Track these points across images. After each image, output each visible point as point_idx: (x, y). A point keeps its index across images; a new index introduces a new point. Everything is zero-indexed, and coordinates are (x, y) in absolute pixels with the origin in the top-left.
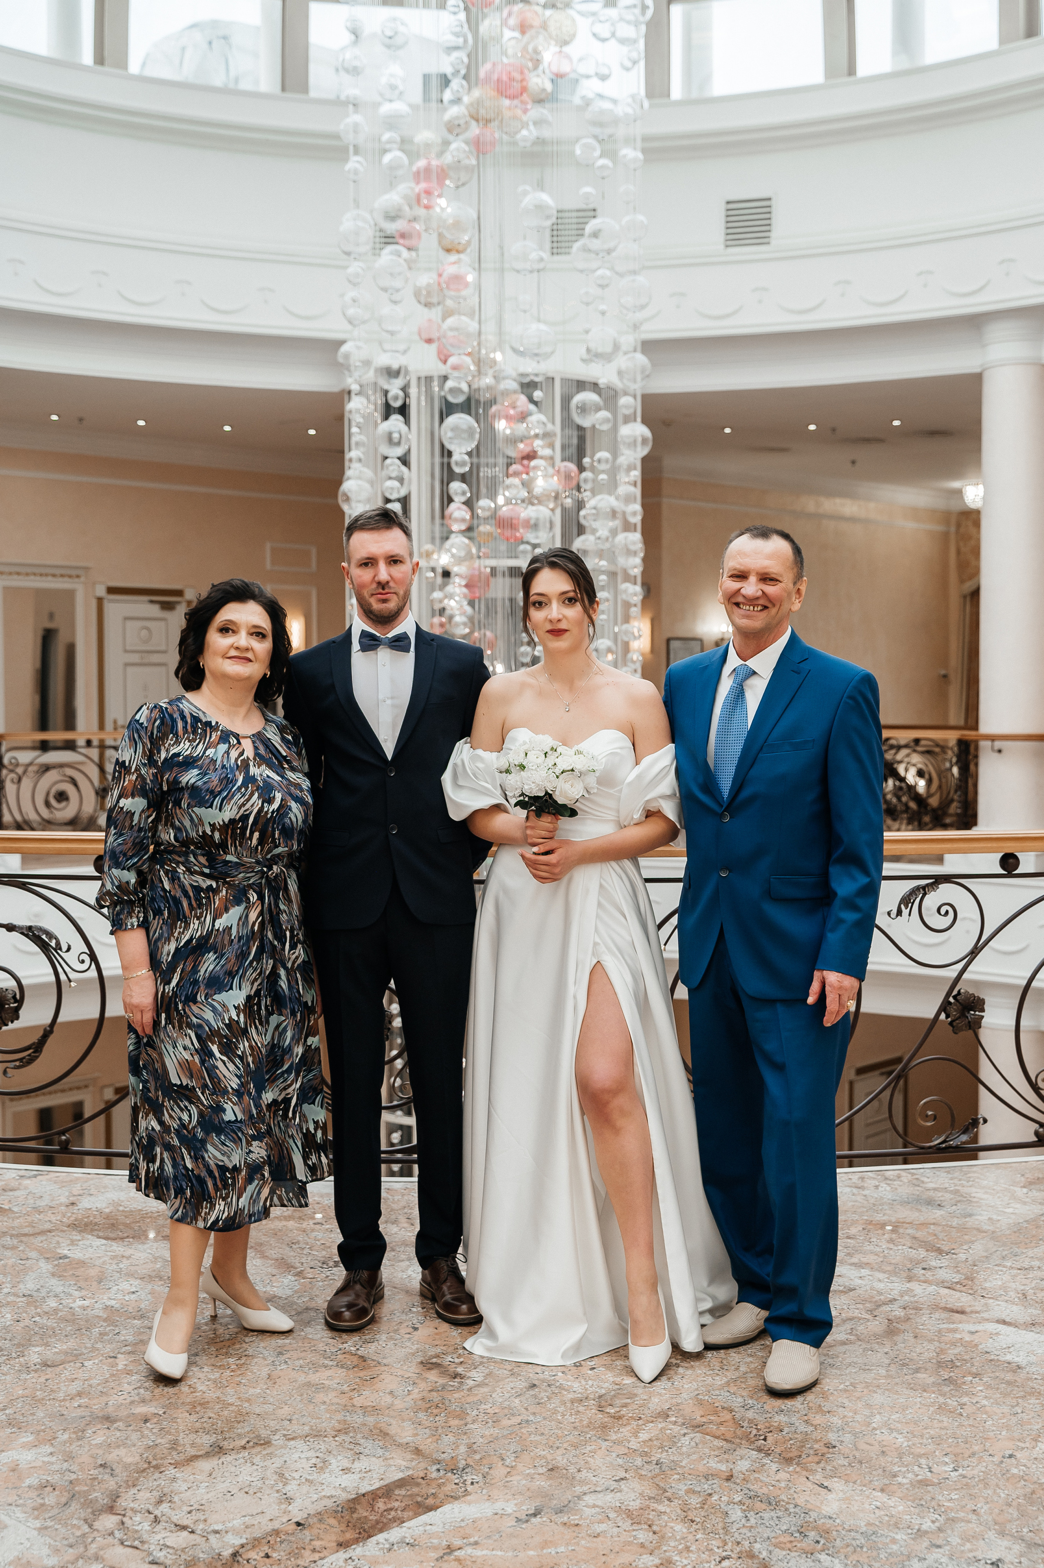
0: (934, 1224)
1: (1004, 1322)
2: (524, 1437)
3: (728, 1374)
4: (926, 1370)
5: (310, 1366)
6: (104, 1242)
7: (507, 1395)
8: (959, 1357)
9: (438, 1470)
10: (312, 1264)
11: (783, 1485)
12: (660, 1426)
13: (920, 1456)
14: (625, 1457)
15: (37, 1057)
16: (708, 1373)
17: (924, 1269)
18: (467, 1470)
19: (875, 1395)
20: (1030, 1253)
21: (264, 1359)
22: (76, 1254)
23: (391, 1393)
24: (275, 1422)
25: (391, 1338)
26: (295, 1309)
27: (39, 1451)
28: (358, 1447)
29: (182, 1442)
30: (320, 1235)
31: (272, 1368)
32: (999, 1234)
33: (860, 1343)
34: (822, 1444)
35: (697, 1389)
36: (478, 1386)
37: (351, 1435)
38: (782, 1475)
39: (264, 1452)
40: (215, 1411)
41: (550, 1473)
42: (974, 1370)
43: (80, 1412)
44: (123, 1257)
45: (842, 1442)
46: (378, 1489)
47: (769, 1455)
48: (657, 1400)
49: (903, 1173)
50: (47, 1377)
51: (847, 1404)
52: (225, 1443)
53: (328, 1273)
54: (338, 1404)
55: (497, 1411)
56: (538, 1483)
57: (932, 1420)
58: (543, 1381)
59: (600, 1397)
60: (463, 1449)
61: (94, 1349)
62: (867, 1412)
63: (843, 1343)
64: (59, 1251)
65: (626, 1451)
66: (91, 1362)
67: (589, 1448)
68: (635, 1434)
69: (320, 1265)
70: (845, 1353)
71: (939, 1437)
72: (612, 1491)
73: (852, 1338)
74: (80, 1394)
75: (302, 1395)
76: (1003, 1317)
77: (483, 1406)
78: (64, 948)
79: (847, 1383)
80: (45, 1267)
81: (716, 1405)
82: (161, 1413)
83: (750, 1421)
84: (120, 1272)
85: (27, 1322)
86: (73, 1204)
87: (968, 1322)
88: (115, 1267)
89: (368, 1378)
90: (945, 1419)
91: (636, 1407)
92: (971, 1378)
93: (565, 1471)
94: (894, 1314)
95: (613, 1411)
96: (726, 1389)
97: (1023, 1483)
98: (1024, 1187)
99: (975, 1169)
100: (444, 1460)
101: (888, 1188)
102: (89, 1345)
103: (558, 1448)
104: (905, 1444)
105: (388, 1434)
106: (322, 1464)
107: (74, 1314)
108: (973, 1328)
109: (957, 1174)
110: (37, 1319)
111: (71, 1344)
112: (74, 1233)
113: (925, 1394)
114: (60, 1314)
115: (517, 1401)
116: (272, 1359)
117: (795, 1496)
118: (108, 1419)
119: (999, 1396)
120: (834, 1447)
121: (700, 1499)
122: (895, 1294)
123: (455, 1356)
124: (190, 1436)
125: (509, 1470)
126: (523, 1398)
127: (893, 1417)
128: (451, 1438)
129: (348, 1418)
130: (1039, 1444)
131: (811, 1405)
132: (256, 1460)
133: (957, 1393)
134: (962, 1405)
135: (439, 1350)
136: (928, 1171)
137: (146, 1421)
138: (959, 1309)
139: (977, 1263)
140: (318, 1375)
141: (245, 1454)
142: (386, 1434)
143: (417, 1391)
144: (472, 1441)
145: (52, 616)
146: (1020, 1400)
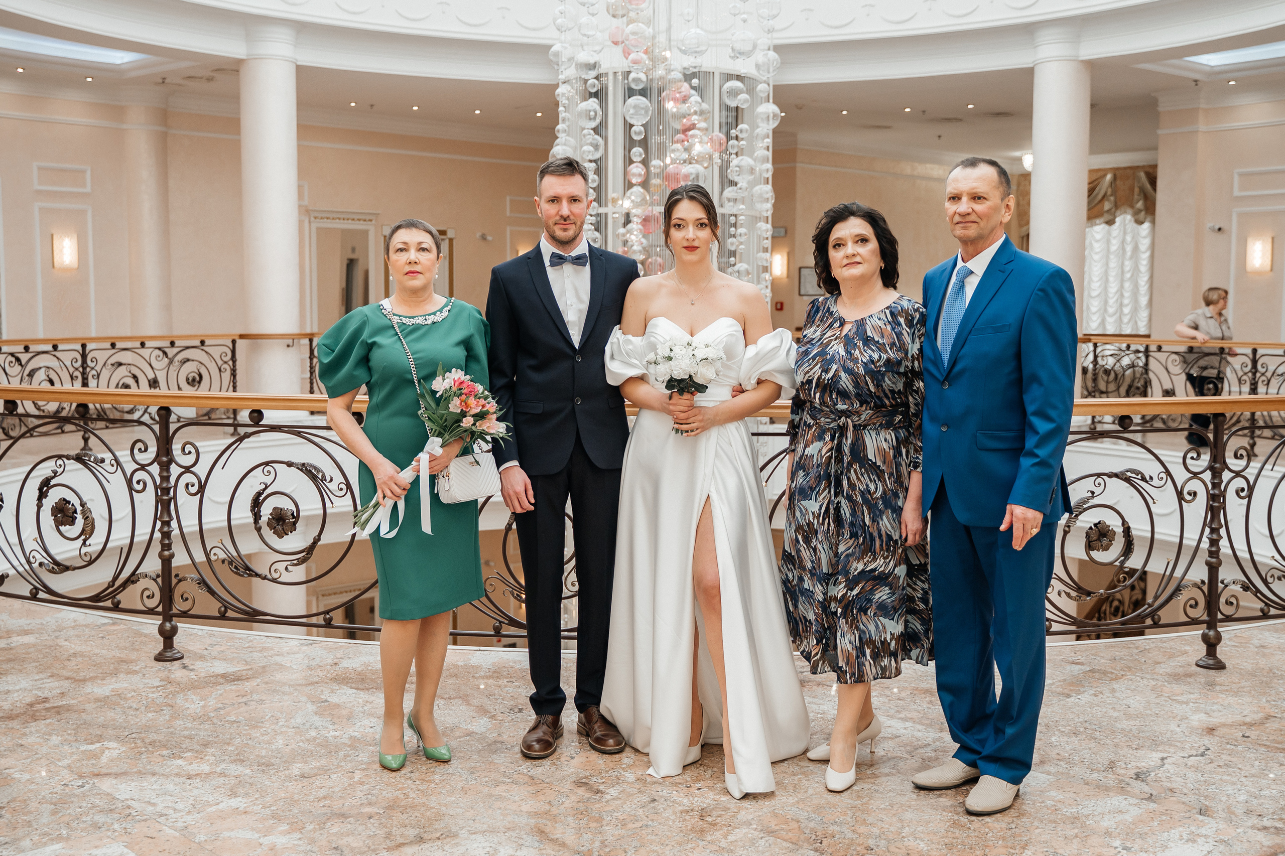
2: (643, 836)
3: (799, 795)
5: (493, 782)
6: (355, 691)
7: (634, 806)
10: (503, 710)
12: (744, 831)
14: (716, 853)
15: (309, 558)
16: (784, 794)
19: (906, 813)
21: (461, 776)
22: (334, 699)
23: (549, 803)
24: (463, 821)
25: (554, 764)
26: (487, 742)
27: (292, 836)
28: (521, 840)
29: (394, 833)
35: (774, 806)
36: (614, 799)
37: (517, 831)
39: (453, 842)
40: (421, 812)
43: (324, 810)
44: (367, 702)
45: (878, 846)
50: (303, 785)
51: (885, 818)
52: (426, 835)
53: (514, 717)
54: (510, 809)
55: (625, 817)
58: (661, 797)
59: (702, 809)
60: (597, 844)
61: (339, 766)
62: (899, 825)
63: (887, 775)
64: (323, 697)
65: (718, 848)
66: (336, 775)
67: (690, 846)
68: (725, 837)
74: (325, 798)
75: (484, 802)
77: (616, 814)
78: (328, 479)
80: (311, 707)
81: (787, 817)
82: (381, 812)
83: (812, 830)
84: (364, 713)
85: (293, 746)
86: (336, 664)
90: (957, 832)
91: (728, 817)
94: (927, 755)
95: (710, 820)
96: (796, 806)
100: (582, 851)
102: (335, 763)
103: (667, 845)
104: (926, 849)
105: (544, 832)
106: (493, 852)
107: (327, 741)
110: (301, 744)
111: (323, 762)
112: (334, 684)
114: (318, 741)
115: (641, 811)
116: (466, 777)
118: (343, 816)
123: (599, 778)
124: (401, 829)
126: (645, 809)
127: (918, 829)
128: (589, 836)
129: (516, 820)
130: (1026, 851)
131: (858, 819)
132: (447, 847)
135: (588, 773)
137: (370, 818)
140: (498, 788)
141: (439, 843)
142: (543, 832)
143: (568, 802)
144: (605, 838)
145: (353, 250)
146: (1015, 819)
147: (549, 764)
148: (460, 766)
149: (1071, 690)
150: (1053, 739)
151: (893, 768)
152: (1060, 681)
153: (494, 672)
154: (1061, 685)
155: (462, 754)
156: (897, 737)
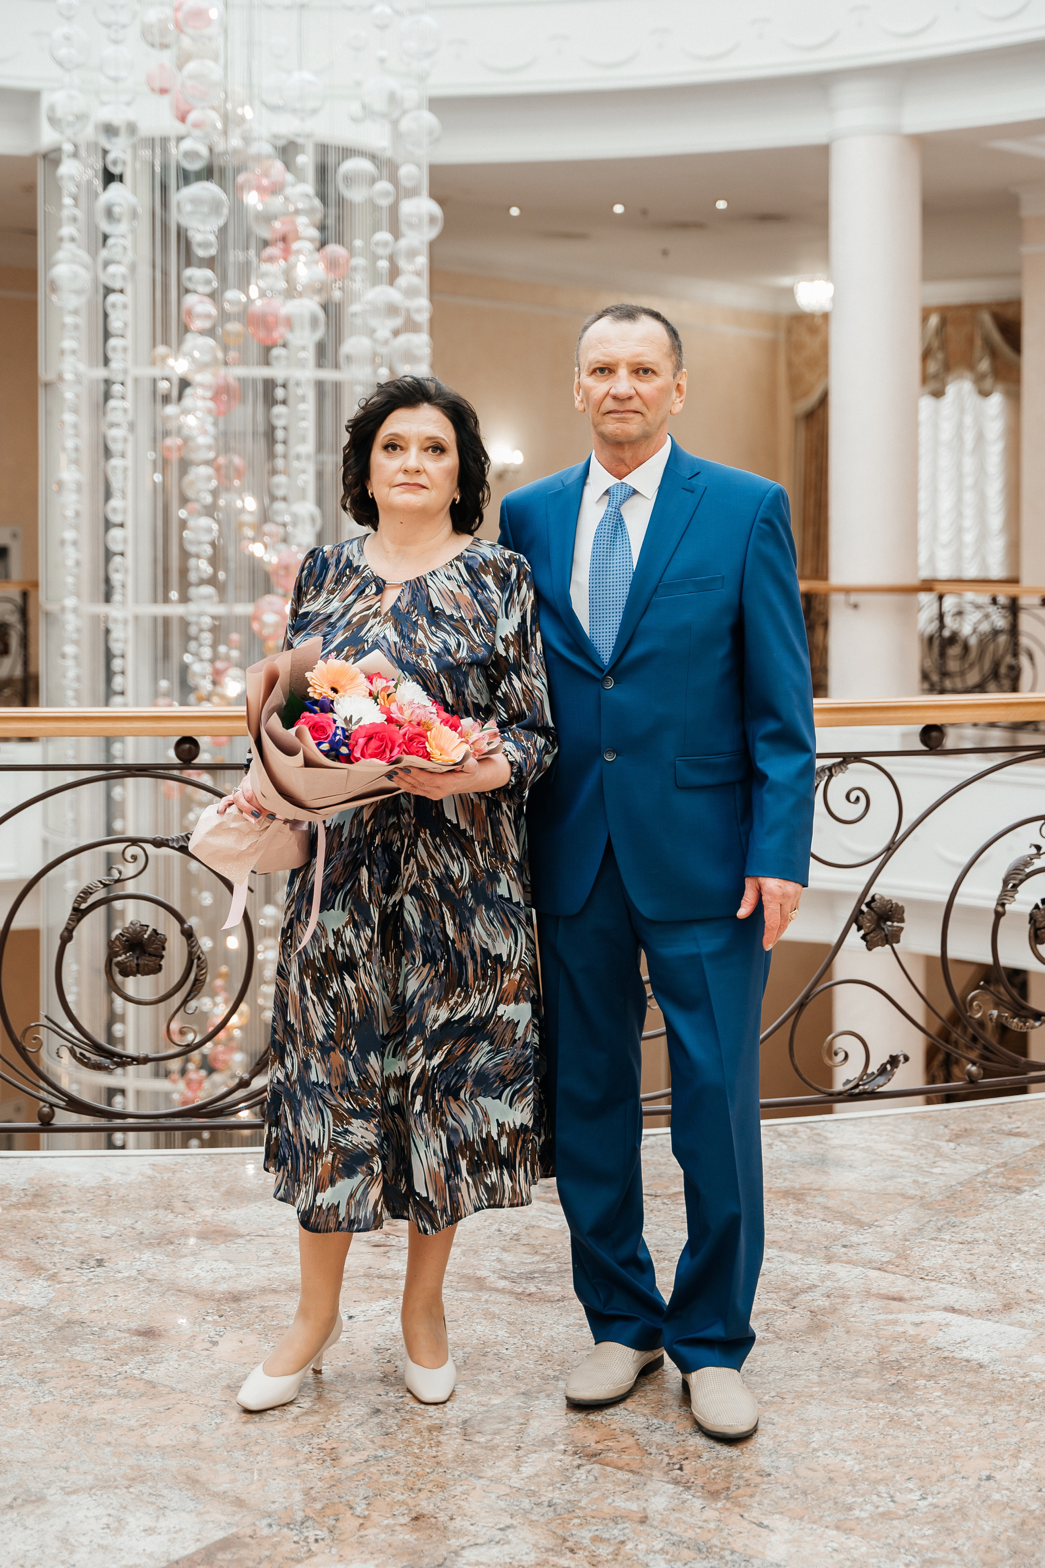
0: (847, 1190)
1: (953, 1310)
2: (374, 1477)
4: (868, 1373)
5: (84, 1396)
7: (345, 1425)
8: (905, 1355)
9: (270, 1525)
10: (68, 1264)
11: (712, 1525)
12: (546, 1456)
13: (877, 1482)
14: (508, 1498)
17: (844, 1246)
18: (307, 1524)
19: (809, 1407)
20: (971, 1222)
21: (22, 1389)
23: (194, 1428)
24: (47, 1471)
25: (185, 1356)
26: (54, 1324)
28: (161, 1499)
30: (73, 1227)
31: (33, 1400)
32: (929, 1200)
33: (780, 1342)
34: (753, 1472)
36: (306, 1413)
38: (710, 1514)
39: (38, 1512)
41: (415, 1523)
42: (926, 1371)
45: (778, 1468)
46: (194, 1554)
47: (689, 1488)
49: (800, 1128)
53: (91, 1275)
54: (126, 1444)
55: (334, 1445)
56: (401, 1536)
57: (885, 1436)
58: (388, 1404)
59: (465, 1422)
60: (298, 1496)
62: (802, 1429)
65: (508, 1490)
68: (517, 1468)
69: (78, 1264)
71: (897, 1457)
72: (498, 1543)
73: (770, 1335)
75: (77, 1435)
76: (952, 1303)
77: (316, 1440)
79: (773, 1394)
81: (613, 1427)
83: (659, 1446)
87: (909, 1311)
89: (161, 1409)
90: (901, 1434)
91: (512, 1433)
92: (923, 1382)
93: (433, 1520)
94: (816, 1304)
95: (483, 1440)
97: (1008, 1511)
98: (950, 1141)
99: (887, 1120)
100: (275, 1512)
101: (784, 1147)
103: (420, 1490)
104: (857, 1468)
105: (197, 1481)
106: (116, 1524)
108: (917, 1318)
113: (871, 1403)
115: (359, 1431)
116: (32, 1389)
117: (730, 1539)
119: (961, 1402)
120: (769, 1475)
121: (611, 1549)
122: (814, 1278)
125: (361, 1521)
126: (366, 1428)
127: (836, 1434)
129: (143, 1463)
130: (1021, 1461)
132: (30, 1522)
133: (910, 1401)
134: (919, 1416)
136: (830, 1124)
138: (896, 1296)
139: (908, 1237)
140: (96, 1407)
141: (14, 1514)
143: (226, 1423)
144: (309, 1485)
146: (989, 1407)
147: (175, 1357)
148: (16, 1371)
149: (1020, 1181)
150: (1014, 1265)
152: (998, 1166)
153: (35, 1195)
154: (1002, 1173)
155: (14, 1349)
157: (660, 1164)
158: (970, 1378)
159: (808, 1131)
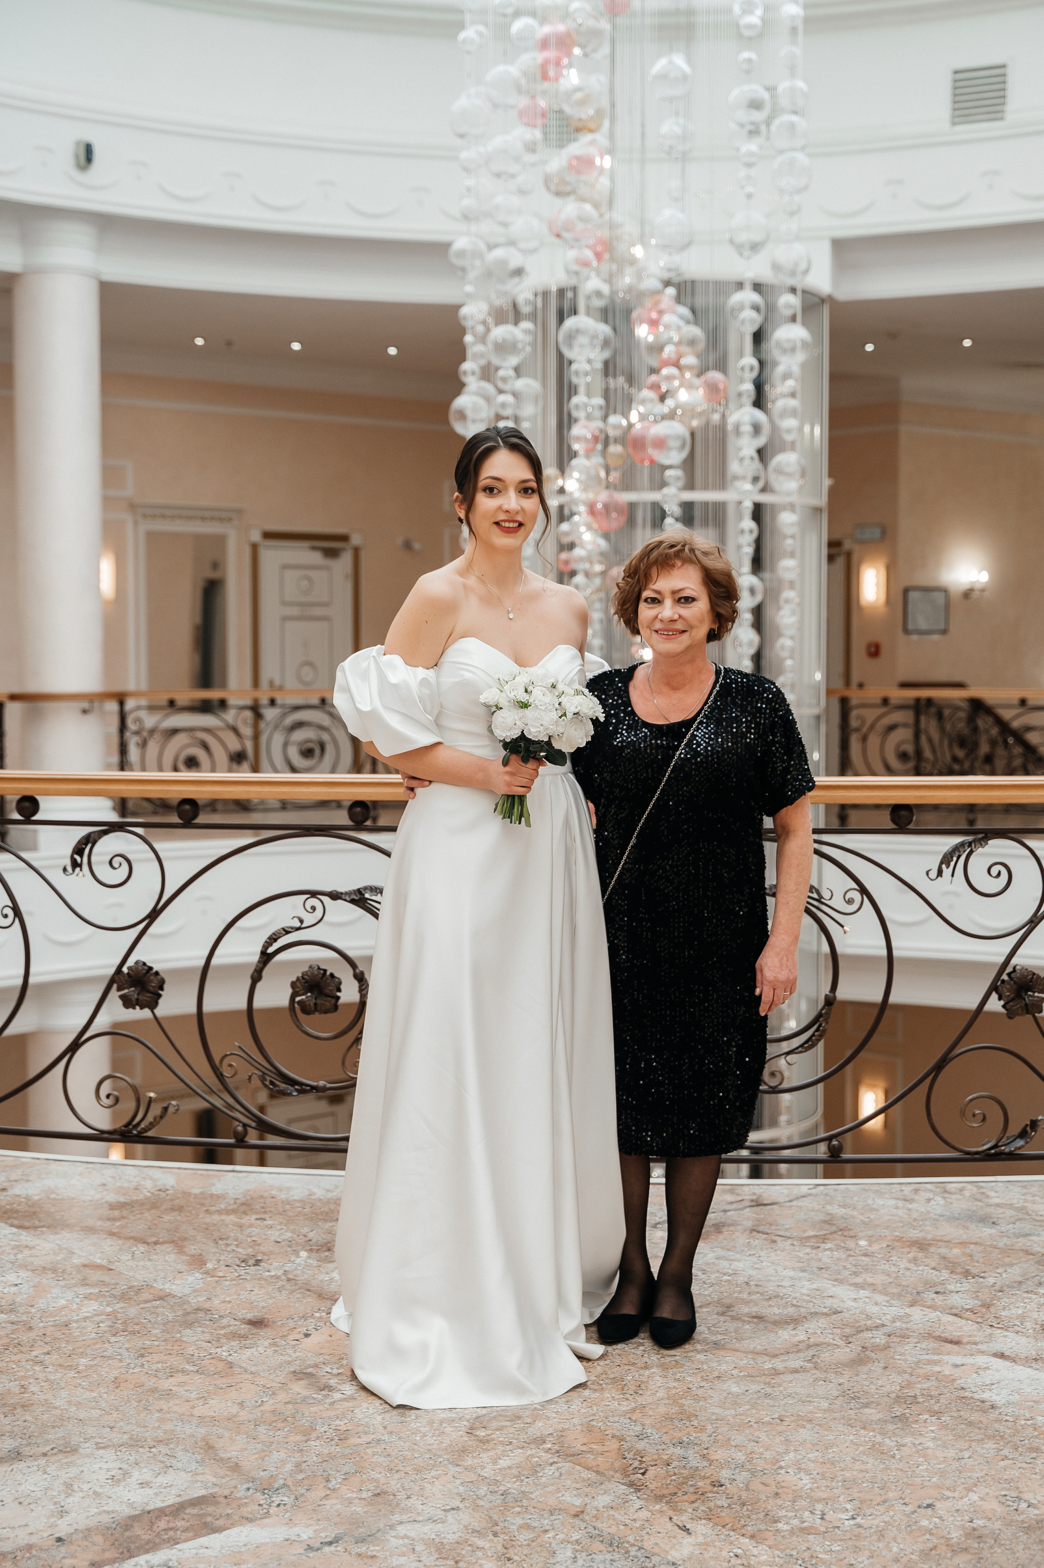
0: (976, 1244)
1: (1002, 1356)
2: (366, 1457)
4: (879, 1405)
5: (168, 1370)
6: (15, 1230)
8: (925, 1392)
9: (248, 1489)
10: (229, 1262)
11: (637, 1525)
12: (529, 1452)
13: (819, 1501)
14: (470, 1485)
16: (617, 1397)
17: (937, 1293)
18: (280, 1491)
19: (802, 1430)
21: (121, 1361)
23: (241, 1403)
24: (94, 1430)
25: (274, 1344)
26: (185, 1310)
28: (172, 1460)
30: (256, 1232)
31: (123, 1370)
34: (708, 1481)
35: (594, 1415)
36: (344, 1400)
37: (172, 1446)
38: (644, 1514)
39: (65, 1461)
40: (35, 1414)
41: (376, 1498)
42: (936, 1407)
44: (27, 1246)
45: (734, 1480)
46: (168, 1506)
47: (639, 1490)
48: (540, 1425)
49: (969, 1186)
51: (762, 1439)
52: (27, 1449)
53: (242, 1273)
54: (175, 1412)
55: (349, 1428)
56: (354, 1508)
57: (856, 1461)
60: (289, 1467)
62: (781, 1449)
63: (796, 1371)
65: (475, 1478)
67: (433, 1473)
68: (495, 1462)
69: (238, 1262)
70: (791, 1382)
71: (854, 1480)
72: (434, 1521)
75: (140, 1401)
76: (1004, 1350)
77: (338, 1422)
81: (607, 1433)
83: (638, 1453)
84: (14, 1263)
86: (4, 1189)
87: (958, 1354)
88: (12, 1257)
89: (224, 1386)
90: (871, 1461)
91: (511, 1430)
92: (927, 1417)
93: (392, 1497)
94: (873, 1341)
97: (928, 1536)
100: (261, 1478)
101: (942, 1202)
103: (397, 1471)
104: (808, 1486)
106: (121, 1477)
108: (959, 1360)
109: (1034, 1190)
113: (862, 1432)
116: (129, 1361)
117: (646, 1537)
119: (951, 1437)
120: (722, 1486)
121: (532, 1536)
122: (886, 1319)
123: (335, 1366)
125: (328, 1492)
127: (809, 1456)
128: (282, 1455)
129: (178, 1428)
130: (971, 1494)
131: (718, 1438)
132: (52, 1469)
133: (901, 1433)
134: (900, 1446)
138: (955, 1339)
139: (1005, 1288)
140: (171, 1380)
141: (42, 1461)
142: (212, 1447)
144: (305, 1459)
145: (215, 565)
146: (974, 1444)
147: (266, 1344)
148: (127, 1346)
151: (809, 1361)
153: (243, 1204)
155: (137, 1328)
156: (836, 1312)
157: (813, 1210)
158: (975, 1417)
159: (975, 1189)
